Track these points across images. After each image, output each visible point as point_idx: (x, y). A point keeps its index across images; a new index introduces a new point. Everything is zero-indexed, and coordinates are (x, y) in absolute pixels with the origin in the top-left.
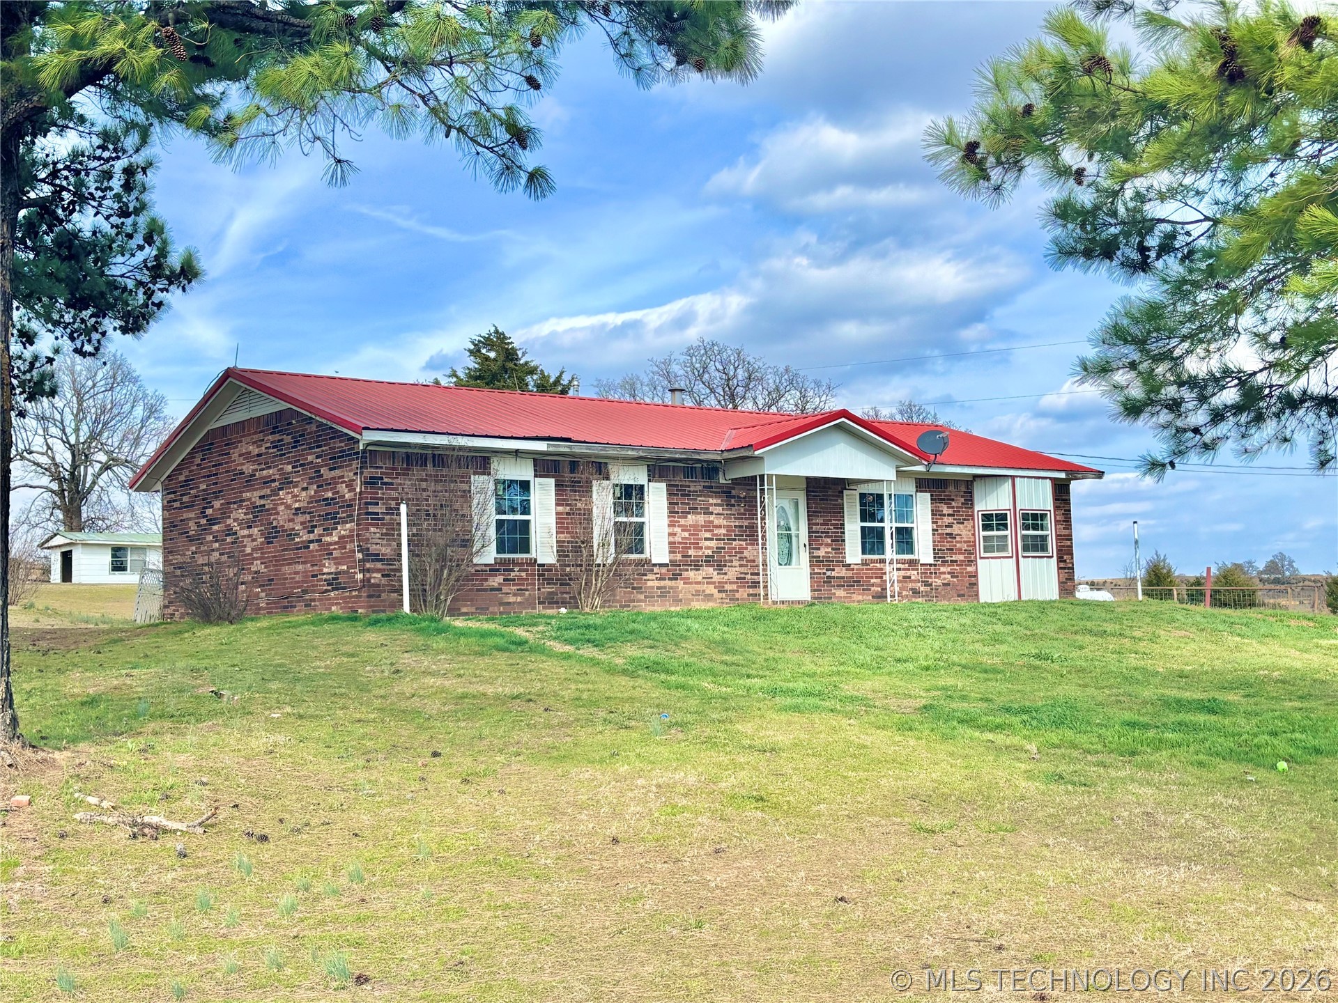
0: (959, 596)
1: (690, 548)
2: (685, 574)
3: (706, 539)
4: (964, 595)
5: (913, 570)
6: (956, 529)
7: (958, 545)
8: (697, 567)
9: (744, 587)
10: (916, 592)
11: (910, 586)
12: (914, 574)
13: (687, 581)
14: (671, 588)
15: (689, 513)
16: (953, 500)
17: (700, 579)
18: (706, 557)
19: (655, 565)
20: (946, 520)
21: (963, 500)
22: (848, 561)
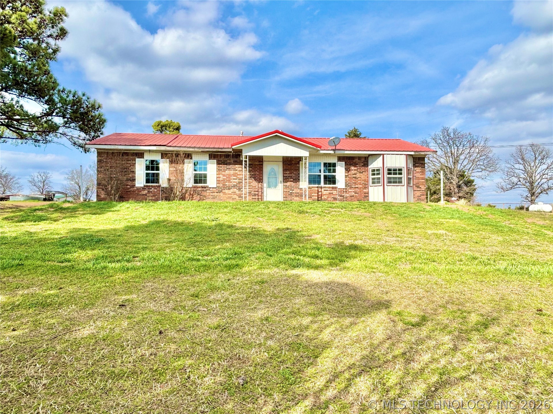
0: (358, 200)
1: (226, 182)
2: (224, 191)
3: (234, 179)
4: (361, 200)
5: (334, 190)
6: (358, 175)
7: (359, 181)
8: (229, 189)
14: (217, 195)
18: (234, 185)
19: (210, 188)
20: (353, 172)
21: (363, 164)
22: (301, 187)
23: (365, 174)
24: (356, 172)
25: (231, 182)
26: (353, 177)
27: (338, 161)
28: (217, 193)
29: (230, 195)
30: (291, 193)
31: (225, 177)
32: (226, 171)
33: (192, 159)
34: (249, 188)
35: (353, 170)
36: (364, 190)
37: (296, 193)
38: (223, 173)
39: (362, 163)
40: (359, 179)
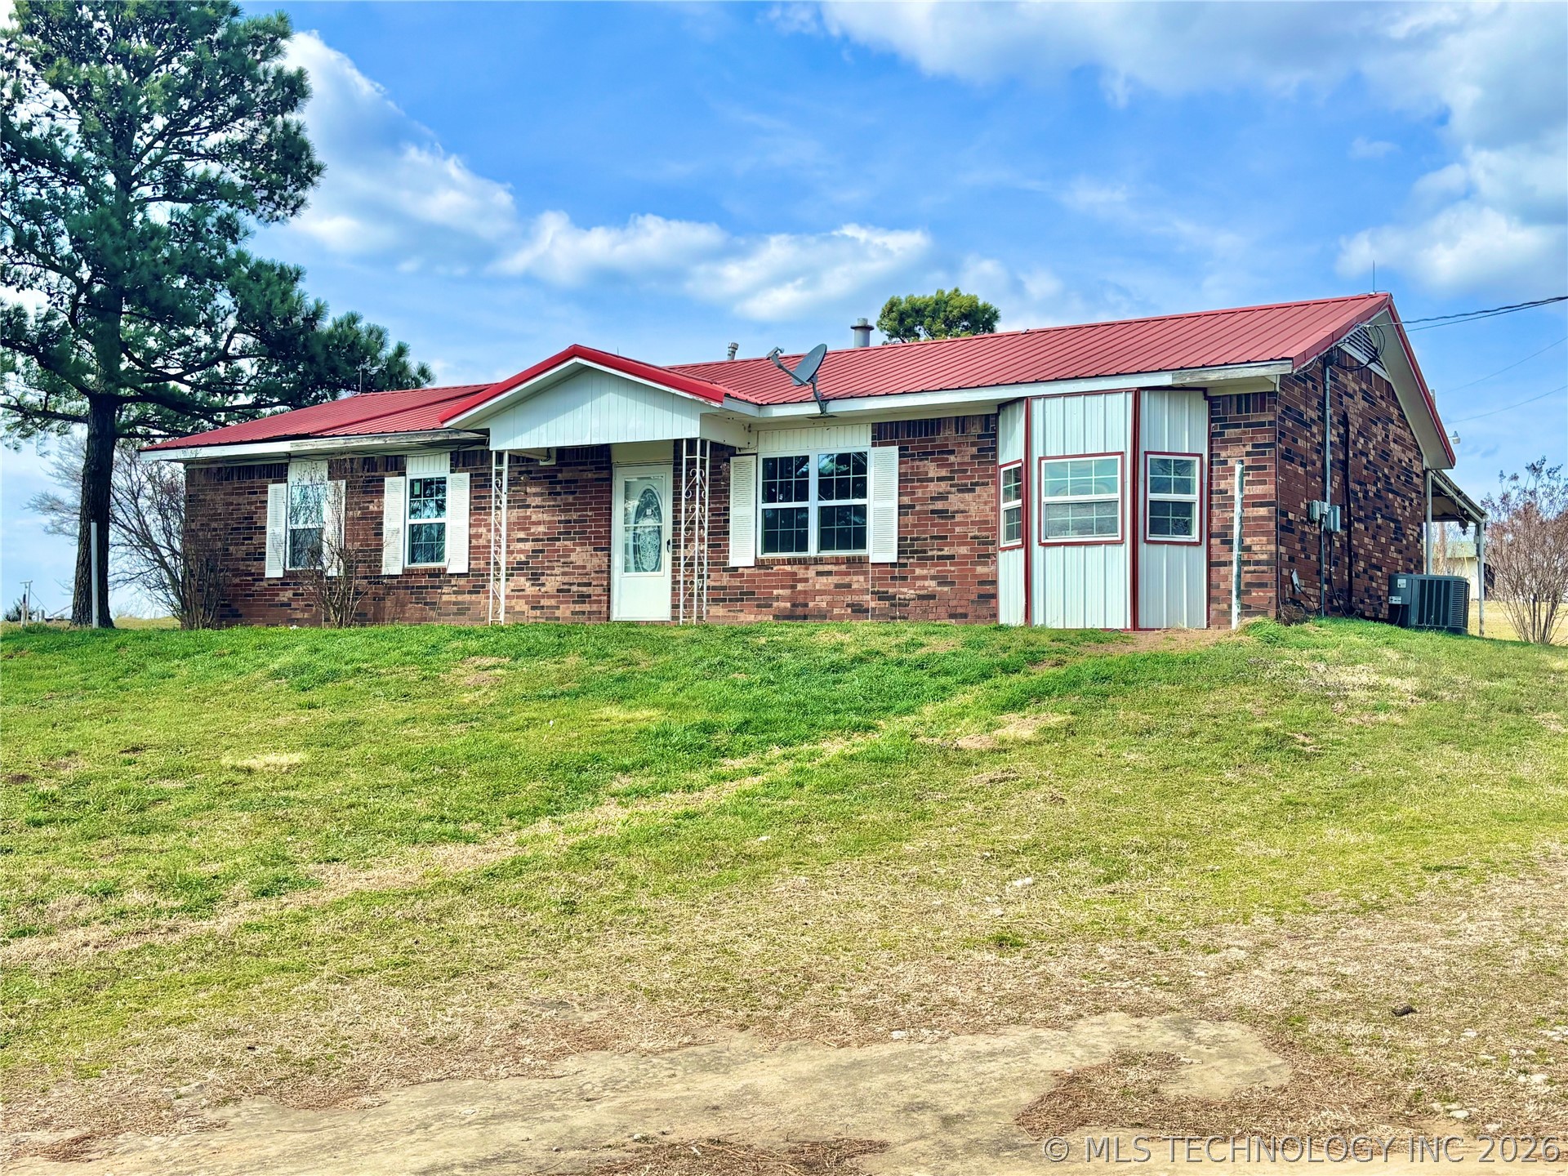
0: (952, 616)
4: (965, 616)
5: (856, 573)
6: (955, 501)
7: (957, 529)
9: (567, 602)
10: (859, 610)
11: (848, 599)
12: (858, 581)
16: (952, 452)
19: (450, 575)
21: (974, 450)
22: (732, 563)
23: (985, 493)
24: (944, 486)
26: (933, 512)
27: (874, 445)
33: (404, 474)
34: (564, 574)
35: (931, 480)
36: (980, 569)
37: (714, 588)
38: (490, 519)
39: (973, 444)
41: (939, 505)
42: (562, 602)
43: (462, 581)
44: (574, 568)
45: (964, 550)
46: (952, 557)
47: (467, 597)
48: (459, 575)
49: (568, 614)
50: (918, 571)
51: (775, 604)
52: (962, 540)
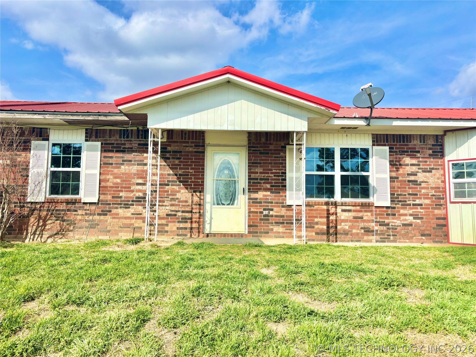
0: (423, 235)
1: (121, 191)
2: (114, 211)
3: (138, 184)
4: (430, 235)
5: (366, 211)
6: (421, 177)
7: (423, 191)
8: (127, 206)
9: (174, 222)
10: (368, 231)
11: (362, 225)
12: (367, 216)
13: (116, 216)
14: (100, 221)
15: (123, 164)
16: (418, 152)
17: (129, 215)
18: (137, 198)
19: (84, 203)
20: (409, 169)
21: (431, 152)
22: (288, 202)
23: (438, 173)
24: (414, 169)
25: (133, 191)
26: (409, 181)
27: (373, 145)
28: (99, 214)
29: (128, 221)
30: (265, 216)
31: (119, 181)
32: (123, 167)
33: (48, 140)
34: (172, 205)
35: (407, 165)
36: (436, 212)
37: (276, 216)
38: (116, 171)
39: (430, 149)
40: (423, 185)
41: (412, 178)
42: (170, 222)
43: (93, 207)
44: (179, 202)
45: (427, 201)
46: (421, 205)
47: (97, 217)
48: (90, 203)
49: (175, 228)
50: (402, 211)
51: (316, 226)
52: (426, 196)
